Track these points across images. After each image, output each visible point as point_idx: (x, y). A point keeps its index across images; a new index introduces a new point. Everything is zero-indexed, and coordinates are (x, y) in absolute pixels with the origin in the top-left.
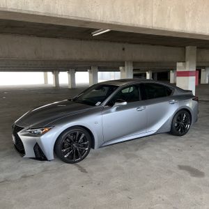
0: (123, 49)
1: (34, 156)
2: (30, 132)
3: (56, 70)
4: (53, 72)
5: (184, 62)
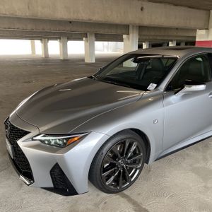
0: (142, 9)
2: (43, 141)
3: (45, 38)
4: (41, 40)
5: (207, 29)
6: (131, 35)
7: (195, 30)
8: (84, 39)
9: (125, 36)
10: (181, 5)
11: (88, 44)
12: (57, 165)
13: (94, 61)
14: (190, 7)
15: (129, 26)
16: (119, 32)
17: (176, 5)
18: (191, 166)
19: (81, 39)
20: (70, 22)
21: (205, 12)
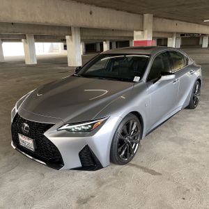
0: (91, 13)
1: (80, 165)
5: (142, 31)
6: (73, 36)
7: (132, 32)
8: (23, 40)
9: (67, 37)
10: (122, 10)
11: (27, 46)
12: (87, 146)
13: (36, 63)
14: (128, 12)
15: (70, 27)
16: (62, 33)
17: (118, 10)
18: (167, 137)
19: (20, 41)
20: (12, 24)
21: (140, 16)
